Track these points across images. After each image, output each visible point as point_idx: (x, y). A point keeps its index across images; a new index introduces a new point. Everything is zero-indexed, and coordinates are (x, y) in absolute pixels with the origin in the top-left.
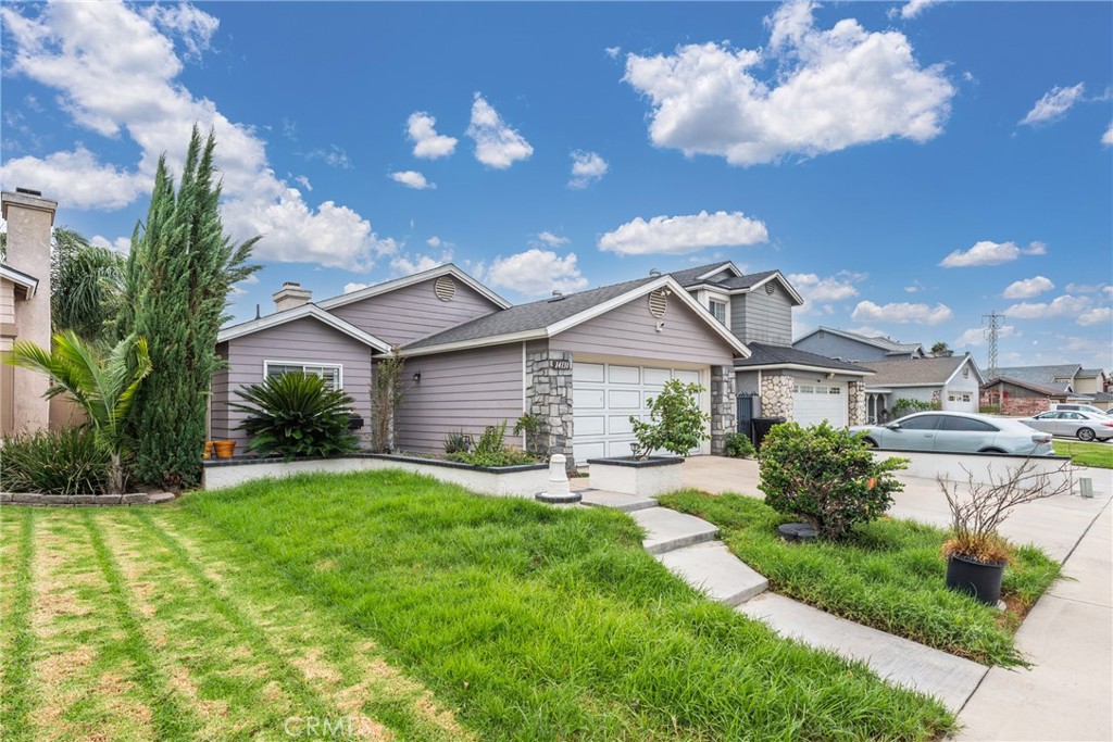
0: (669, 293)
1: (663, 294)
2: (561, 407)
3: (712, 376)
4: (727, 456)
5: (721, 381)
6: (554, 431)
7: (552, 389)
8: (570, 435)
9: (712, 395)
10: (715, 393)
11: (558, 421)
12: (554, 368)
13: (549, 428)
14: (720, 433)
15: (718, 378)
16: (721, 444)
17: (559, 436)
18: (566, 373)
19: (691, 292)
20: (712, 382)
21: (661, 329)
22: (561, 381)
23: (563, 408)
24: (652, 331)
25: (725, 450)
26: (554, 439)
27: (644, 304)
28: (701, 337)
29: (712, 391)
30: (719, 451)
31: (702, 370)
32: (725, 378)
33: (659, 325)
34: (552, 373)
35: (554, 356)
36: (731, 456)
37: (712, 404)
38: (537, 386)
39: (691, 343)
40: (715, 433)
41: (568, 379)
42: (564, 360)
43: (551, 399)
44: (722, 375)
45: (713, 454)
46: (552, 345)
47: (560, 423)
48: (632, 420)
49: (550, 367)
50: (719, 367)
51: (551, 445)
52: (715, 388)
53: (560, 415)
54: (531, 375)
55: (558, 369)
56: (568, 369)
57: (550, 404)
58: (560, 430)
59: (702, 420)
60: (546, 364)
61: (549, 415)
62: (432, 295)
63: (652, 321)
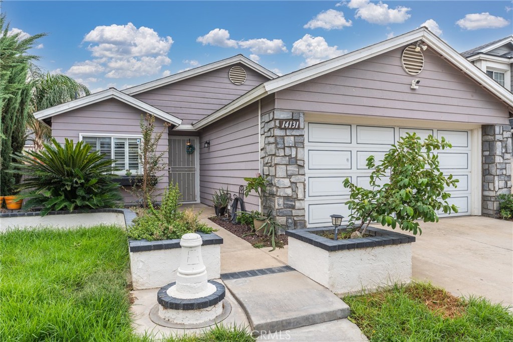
0: (425, 48)
1: (418, 49)
2: (289, 168)
3: (483, 136)
4: (500, 218)
5: (494, 141)
6: (281, 193)
7: (278, 149)
8: (300, 196)
9: (483, 156)
10: (487, 153)
11: (287, 182)
12: (280, 128)
13: (275, 189)
14: (492, 194)
15: (490, 138)
16: (493, 206)
17: (287, 198)
18: (295, 133)
19: (473, 62)
20: (483, 142)
21: (416, 87)
22: (290, 141)
23: (292, 169)
24: (406, 89)
25: (499, 211)
26: (281, 201)
27: (395, 61)
28: (468, 95)
29: (483, 151)
30: (491, 212)
31: (472, 130)
32: (498, 137)
33: (414, 83)
34: (278, 132)
35: (279, 115)
36: (506, 219)
37: (483, 164)
38: (267, 147)
39: (455, 102)
40: (486, 193)
41: (299, 139)
42: (292, 120)
43: (277, 160)
44: (494, 135)
45: (484, 214)
46: (278, 104)
47: (289, 184)
48: (347, 183)
49: (276, 127)
50: (492, 126)
51: (277, 207)
52: (487, 147)
53: (289, 176)
54: (264, 136)
55: (285, 129)
56: (299, 128)
57: (276, 164)
58: (289, 192)
59: (445, 185)
60: (272, 124)
61: (275, 176)
62: (227, 81)
63: (407, 80)
